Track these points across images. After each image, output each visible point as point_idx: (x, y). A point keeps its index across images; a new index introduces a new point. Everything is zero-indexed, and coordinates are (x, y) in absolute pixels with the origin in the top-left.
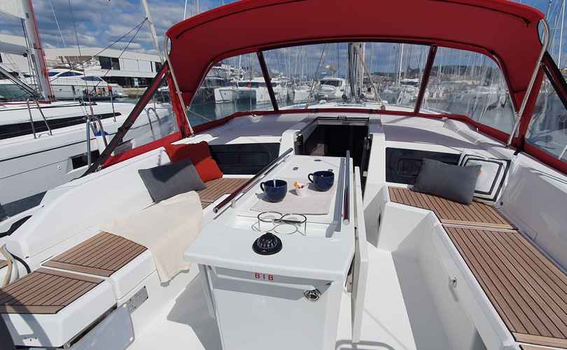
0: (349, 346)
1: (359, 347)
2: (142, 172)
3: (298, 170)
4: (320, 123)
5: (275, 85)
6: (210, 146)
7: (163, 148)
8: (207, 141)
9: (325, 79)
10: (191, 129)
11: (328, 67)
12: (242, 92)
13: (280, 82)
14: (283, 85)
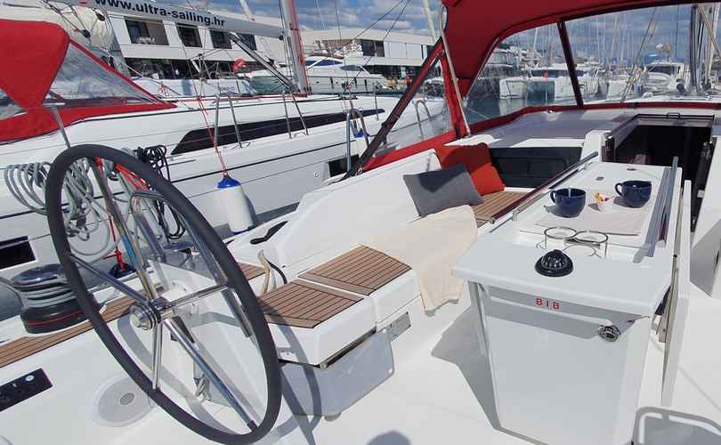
0: (659, 416)
1: (672, 418)
2: (407, 178)
3: (602, 181)
4: (641, 122)
5: (581, 73)
6: (490, 150)
7: (433, 150)
8: (487, 143)
9: (655, 63)
10: (467, 127)
11: (659, 46)
12: (536, 83)
13: (589, 69)
14: (592, 73)
